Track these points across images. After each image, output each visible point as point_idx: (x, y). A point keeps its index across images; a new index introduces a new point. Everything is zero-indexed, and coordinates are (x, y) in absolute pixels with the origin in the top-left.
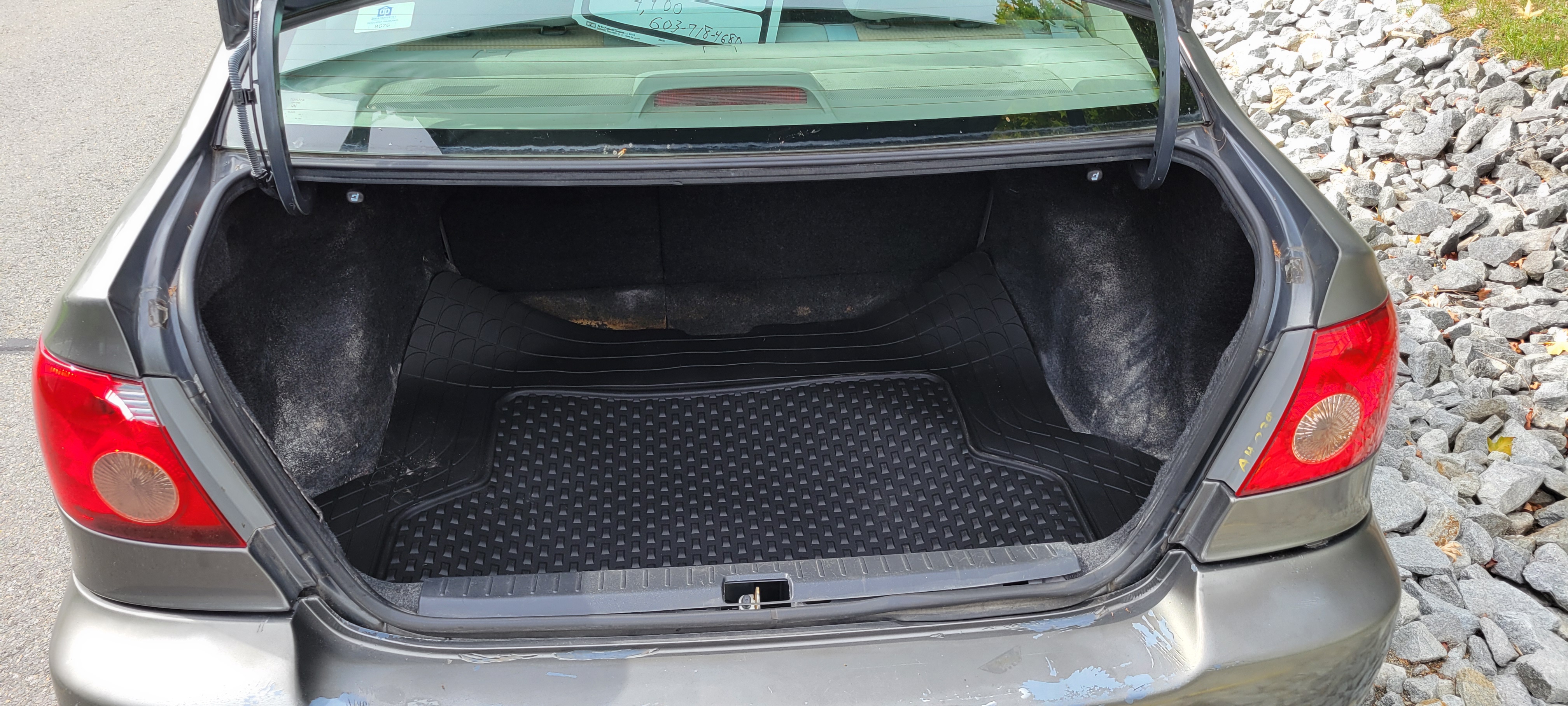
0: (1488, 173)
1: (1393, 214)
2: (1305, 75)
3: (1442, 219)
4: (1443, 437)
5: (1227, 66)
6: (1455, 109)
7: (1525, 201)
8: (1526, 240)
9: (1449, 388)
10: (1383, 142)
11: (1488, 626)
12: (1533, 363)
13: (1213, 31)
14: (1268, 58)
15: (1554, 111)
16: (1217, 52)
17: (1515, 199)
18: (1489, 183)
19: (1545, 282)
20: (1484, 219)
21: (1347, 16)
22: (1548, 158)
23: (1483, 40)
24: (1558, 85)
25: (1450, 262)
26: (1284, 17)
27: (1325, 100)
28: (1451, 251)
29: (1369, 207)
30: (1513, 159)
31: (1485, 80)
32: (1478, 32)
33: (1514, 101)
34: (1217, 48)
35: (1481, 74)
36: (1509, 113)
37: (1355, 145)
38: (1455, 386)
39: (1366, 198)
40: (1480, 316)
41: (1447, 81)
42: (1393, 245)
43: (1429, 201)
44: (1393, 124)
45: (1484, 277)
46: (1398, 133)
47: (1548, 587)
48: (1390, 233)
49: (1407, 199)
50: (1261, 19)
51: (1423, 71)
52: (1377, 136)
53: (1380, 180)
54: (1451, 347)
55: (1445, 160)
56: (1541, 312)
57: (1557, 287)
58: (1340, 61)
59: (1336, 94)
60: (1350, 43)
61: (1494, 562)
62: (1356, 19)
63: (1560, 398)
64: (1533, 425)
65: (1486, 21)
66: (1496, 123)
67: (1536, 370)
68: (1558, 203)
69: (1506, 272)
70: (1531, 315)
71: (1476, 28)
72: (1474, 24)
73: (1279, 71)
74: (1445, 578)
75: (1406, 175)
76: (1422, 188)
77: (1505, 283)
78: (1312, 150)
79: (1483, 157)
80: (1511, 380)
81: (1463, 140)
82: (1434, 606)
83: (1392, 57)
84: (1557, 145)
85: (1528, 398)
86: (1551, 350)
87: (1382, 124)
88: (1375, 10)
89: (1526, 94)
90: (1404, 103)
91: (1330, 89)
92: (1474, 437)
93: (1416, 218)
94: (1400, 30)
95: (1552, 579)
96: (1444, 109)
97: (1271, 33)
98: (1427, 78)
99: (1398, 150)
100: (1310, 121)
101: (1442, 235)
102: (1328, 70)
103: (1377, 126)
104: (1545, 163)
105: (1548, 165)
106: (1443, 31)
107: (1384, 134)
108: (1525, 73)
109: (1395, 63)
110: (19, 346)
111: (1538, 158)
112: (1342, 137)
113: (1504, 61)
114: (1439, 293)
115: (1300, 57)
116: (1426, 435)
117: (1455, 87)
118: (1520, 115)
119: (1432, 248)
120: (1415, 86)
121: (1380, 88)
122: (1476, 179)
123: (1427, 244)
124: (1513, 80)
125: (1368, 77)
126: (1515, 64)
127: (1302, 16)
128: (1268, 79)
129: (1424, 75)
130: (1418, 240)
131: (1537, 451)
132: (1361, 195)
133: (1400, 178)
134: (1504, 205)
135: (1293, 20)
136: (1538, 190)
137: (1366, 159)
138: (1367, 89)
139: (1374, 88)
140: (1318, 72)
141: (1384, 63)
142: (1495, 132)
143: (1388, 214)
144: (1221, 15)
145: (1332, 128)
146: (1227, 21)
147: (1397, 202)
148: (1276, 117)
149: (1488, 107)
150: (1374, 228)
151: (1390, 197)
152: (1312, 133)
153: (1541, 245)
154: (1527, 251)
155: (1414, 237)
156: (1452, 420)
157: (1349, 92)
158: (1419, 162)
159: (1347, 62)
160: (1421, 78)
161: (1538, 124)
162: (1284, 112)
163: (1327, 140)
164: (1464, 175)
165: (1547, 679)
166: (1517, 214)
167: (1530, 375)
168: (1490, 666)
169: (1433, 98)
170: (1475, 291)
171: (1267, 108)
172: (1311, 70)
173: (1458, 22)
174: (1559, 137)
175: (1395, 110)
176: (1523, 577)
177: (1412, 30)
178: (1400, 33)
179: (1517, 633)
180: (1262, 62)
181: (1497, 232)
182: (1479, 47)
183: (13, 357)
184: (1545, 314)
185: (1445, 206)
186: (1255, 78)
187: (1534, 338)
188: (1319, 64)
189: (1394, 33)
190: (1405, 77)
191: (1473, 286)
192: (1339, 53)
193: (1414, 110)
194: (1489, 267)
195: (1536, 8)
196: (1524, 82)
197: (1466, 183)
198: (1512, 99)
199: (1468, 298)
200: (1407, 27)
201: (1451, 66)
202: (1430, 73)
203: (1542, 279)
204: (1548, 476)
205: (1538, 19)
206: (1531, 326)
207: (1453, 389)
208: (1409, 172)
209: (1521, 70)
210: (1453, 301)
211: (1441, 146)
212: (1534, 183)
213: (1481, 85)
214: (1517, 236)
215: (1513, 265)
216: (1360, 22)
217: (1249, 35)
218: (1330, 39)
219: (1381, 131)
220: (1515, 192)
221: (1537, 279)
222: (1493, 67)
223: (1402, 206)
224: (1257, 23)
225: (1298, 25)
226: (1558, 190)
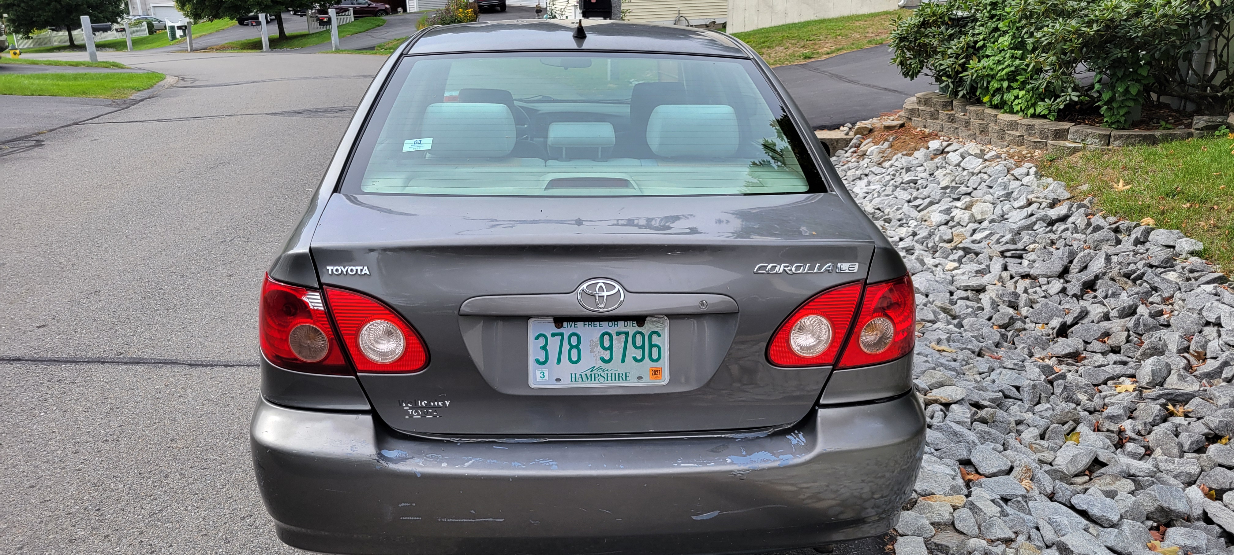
0: (1090, 286)
1: (1028, 311)
2: (976, 225)
3: (1058, 314)
4: (1036, 432)
5: (925, 221)
6: (1071, 248)
7: (1112, 302)
8: (1110, 326)
9: (1046, 407)
10: (1025, 266)
11: (1042, 524)
12: (1106, 396)
13: (916, 198)
14: (952, 215)
15: (1135, 248)
16: (919, 212)
17: (1105, 301)
18: (1091, 292)
19: (1122, 352)
20: (1084, 314)
21: (1004, 189)
22: (1127, 276)
23: (1091, 204)
24: (1138, 232)
25: (1061, 339)
26: (963, 189)
27: (988, 242)
28: (1063, 331)
29: (1012, 307)
30: (1106, 277)
31: (1091, 228)
32: (1090, 198)
33: (1109, 242)
34: (919, 209)
35: (1089, 224)
36: (1106, 248)
37: (1005, 268)
38: (1050, 406)
39: (1009, 301)
40: (1077, 372)
41: (1067, 229)
42: (1025, 329)
43: (1049, 303)
44: (1032, 256)
45: (1082, 349)
46: (1034, 261)
47: (1085, 507)
48: (1025, 323)
49: (1038, 302)
50: (948, 191)
51: (1052, 223)
52: (1020, 264)
53: (1020, 290)
54: (1052, 385)
55: (1064, 279)
56: (1116, 369)
57: (1130, 355)
58: (998, 217)
59: (997, 236)
60: (1007, 206)
61: (1053, 493)
62: (1010, 191)
63: (1118, 415)
64: (1099, 430)
65: (1096, 192)
66: (1096, 254)
67: (1106, 400)
68: (1131, 303)
69: (1097, 346)
70: (1110, 371)
71: (1087, 197)
72: (1085, 194)
73: (959, 223)
74: (1020, 499)
75: (1038, 288)
76: (1048, 295)
77: (1096, 352)
78: (977, 272)
79: (1087, 276)
80: (1090, 405)
81: (1075, 267)
82: (1009, 512)
83: (1032, 215)
84: (1135, 268)
85: (1100, 417)
86: (1118, 389)
87: (1024, 256)
88: (1022, 185)
89: (1117, 238)
90: (1038, 243)
91: (991, 234)
92: (1055, 432)
93: (1041, 313)
94: (1038, 198)
95: (1088, 503)
96: (1065, 247)
97: (954, 199)
98: (1054, 228)
99: (1032, 272)
100: (977, 254)
101: (1056, 323)
102: (990, 222)
103: (1020, 257)
104: (1125, 279)
105: (1128, 280)
106: (1065, 198)
107: (1025, 263)
108: (1117, 224)
109: (1033, 219)
110: (137, 361)
111: (1121, 276)
112: (996, 266)
113: (1105, 218)
114: (1052, 357)
115: (972, 214)
116: (1026, 431)
117: (1072, 234)
118: (1111, 250)
119: (1051, 332)
120: (1046, 233)
121: (1023, 233)
122: (1081, 290)
123: (1047, 330)
124: (1109, 229)
125: (1014, 226)
126: (1111, 219)
127: (975, 189)
128: (951, 229)
129: (1053, 225)
130: (1043, 327)
131: (1095, 441)
132: (1006, 299)
133: (1034, 290)
134: (1098, 304)
135: (969, 191)
136: (1121, 296)
137: (1012, 277)
138: (1016, 235)
139: (1020, 234)
140: (985, 224)
141: (1026, 218)
142: (1095, 260)
143: (1024, 311)
144: (922, 188)
145: (991, 259)
146: (925, 192)
147: (1031, 303)
148: (954, 252)
149: (1092, 245)
150: (1012, 318)
151: (1026, 300)
152: (978, 261)
153: (1120, 328)
154: (1111, 332)
155: (1040, 325)
156: (1042, 423)
157: (1003, 236)
158: (1046, 279)
159: (1003, 217)
160: (1050, 227)
161: (1123, 256)
162: (960, 248)
163: (987, 266)
164: (1074, 288)
165: (1070, 547)
166: (1106, 310)
167: (1102, 403)
168: (1042, 544)
169: (1057, 240)
170: (1075, 356)
171: (948, 246)
172: (980, 223)
173: (1076, 192)
174: (1135, 264)
175: (1032, 246)
176: (1070, 502)
177: (1045, 198)
178: (1038, 200)
179: (1059, 528)
180: (948, 218)
181: (1093, 322)
182: (1088, 208)
183: (134, 367)
184: (1119, 369)
185: (1061, 307)
186: (943, 228)
187: (1110, 383)
188: (985, 219)
189: (1034, 200)
190: (1040, 228)
191: (1073, 353)
192: (998, 211)
193: (1045, 247)
194: (1086, 343)
195: (1126, 183)
196: (1117, 230)
197: (1075, 292)
198: (1108, 240)
199: (1070, 361)
200: (1042, 196)
201: (1070, 220)
202: (1057, 225)
203: (1120, 350)
204: (1100, 454)
205: (1127, 191)
206: (1107, 376)
207: (1048, 408)
208: (1040, 286)
209: (1115, 223)
210: (1060, 362)
211: (1060, 269)
212: (1118, 291)
213: (1088, 232)
214: (1105, 324)
215: (1102, 341)
216: (1012, 192)
217: (940, 201)
218: (993, 204)
219: (1024, 261)
220: (1106, 297)
221: (1117, 349)
222: (1097, 220)
223: (1034, 306)
224: (946, 193)
225: (972, 195)
226: (1133, 295)
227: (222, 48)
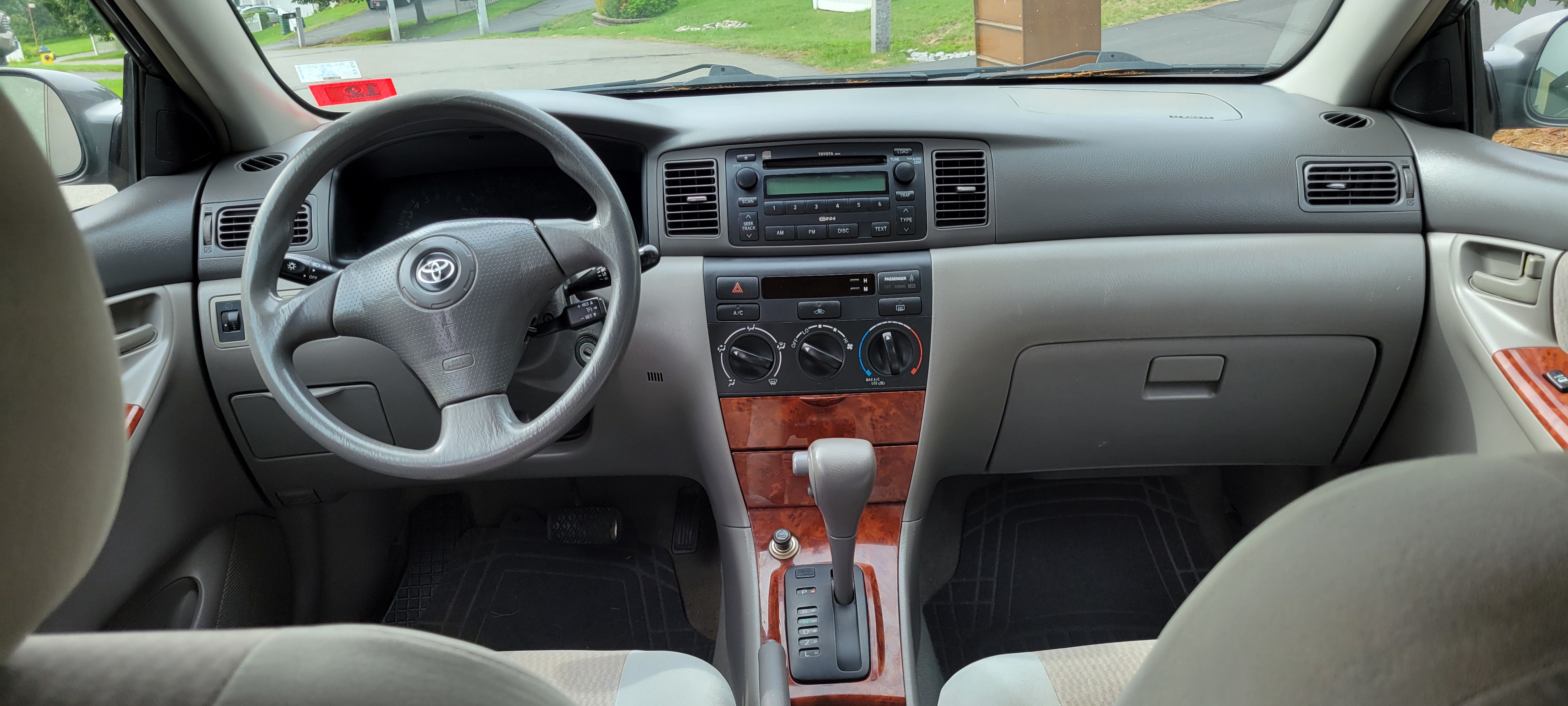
227: (345, 40)
